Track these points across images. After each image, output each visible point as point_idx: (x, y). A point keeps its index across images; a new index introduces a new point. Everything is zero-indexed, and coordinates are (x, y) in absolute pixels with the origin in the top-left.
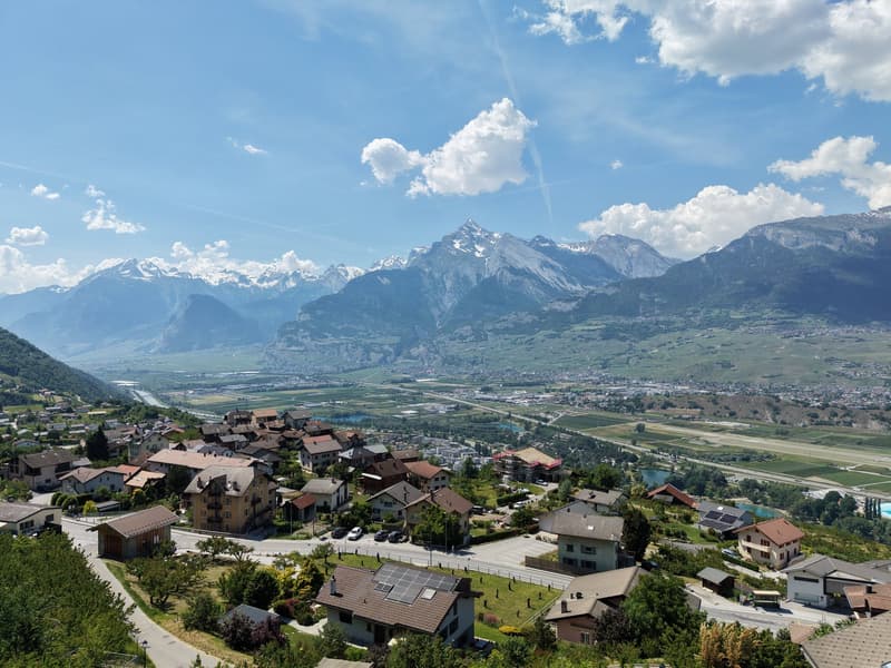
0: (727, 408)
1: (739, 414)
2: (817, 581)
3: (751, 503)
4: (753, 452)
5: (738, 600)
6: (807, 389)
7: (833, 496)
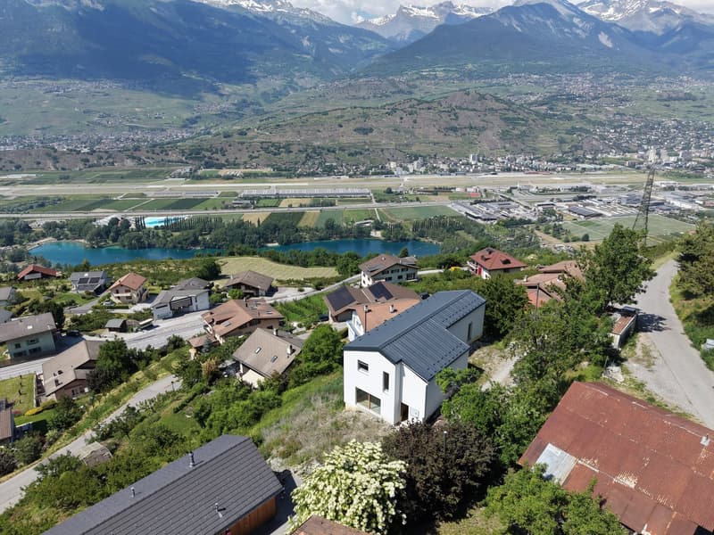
0: (11, 162)
1: (24, 166)
3: (54, 240)
4: (46, 198)
6: (75, 137)
7: (114, 221)
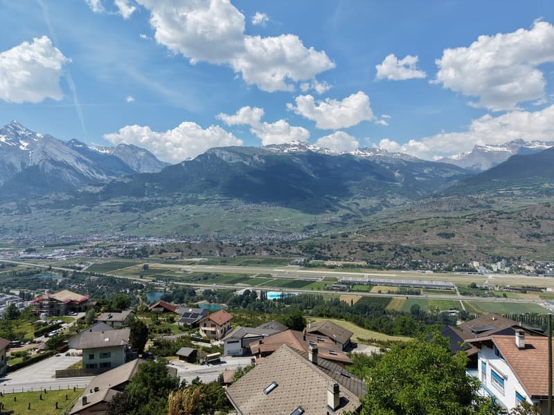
0: (196, 250)
1: (203, 253)
2: (238, 342)
3: (208, 303)
4: (209, 274)
5: (199, 363)
6: (236, 237)
7: (247, 292)
